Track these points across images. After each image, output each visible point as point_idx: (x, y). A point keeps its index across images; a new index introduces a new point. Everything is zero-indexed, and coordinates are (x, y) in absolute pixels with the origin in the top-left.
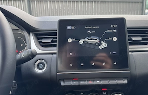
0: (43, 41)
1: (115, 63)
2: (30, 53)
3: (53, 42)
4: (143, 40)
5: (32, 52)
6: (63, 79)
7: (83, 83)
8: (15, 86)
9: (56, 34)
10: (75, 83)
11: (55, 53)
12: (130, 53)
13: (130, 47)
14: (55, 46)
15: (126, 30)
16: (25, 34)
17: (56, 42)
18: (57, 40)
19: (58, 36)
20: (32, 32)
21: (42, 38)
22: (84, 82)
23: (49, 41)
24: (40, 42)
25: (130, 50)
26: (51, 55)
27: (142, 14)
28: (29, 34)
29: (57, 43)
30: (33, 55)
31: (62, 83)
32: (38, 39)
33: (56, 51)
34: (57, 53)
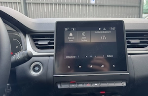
0: (40, 43)
1: (114, 66)
2: (25, 55)
3: (49, 44)
4: (141, 42)
5: (27, 54)
6: (60, 82)
7: (81, 86)
8: (9, 90)
9: (53, 36)
10: (73, 86)
11: (52, 56)
12: (129, 56)
14: (52, 48)
16: (21, 35)
17: (53, 43)
18: (55, 42)
19: (55, 38)
20: (28, 34)
21: (38, 40)
22: (82, 85)
23: (46, 42)
24: (36, 44)
25: (128, 52)
26: (48, 58)
27: (139, 18)
28: (25, 36)
29: (54, 45)
30: (29, 57)
31: (59, 86)
32: (34, 41)
33: (53, 54)
34: (54, 56)
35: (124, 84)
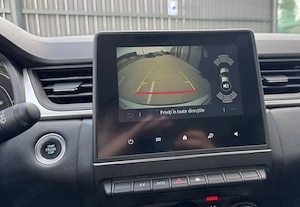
0: (57, 88)
3: (81, 90)
6: (111, 180)
7: (161, 185)
9: (89, 72)
10: (142, 187)
11: (89, 117)
13: (266, 97)
14: (88, 99)
15: (258, 62)
16: (11, 71)
17: (90, 89)
18: (94, 85)
19: (94, 77)
20: (28, 68)
21: (53, 83)
22: (163, 183)
23: (73, 87)
24: (49, 92)
26: (77, 123)
28: (21, 73)
29: (94, 94)
31: (108, 189)
32: (44, 84)
33: (90, 112)
34: (94, 117)
35: (262, 175)
